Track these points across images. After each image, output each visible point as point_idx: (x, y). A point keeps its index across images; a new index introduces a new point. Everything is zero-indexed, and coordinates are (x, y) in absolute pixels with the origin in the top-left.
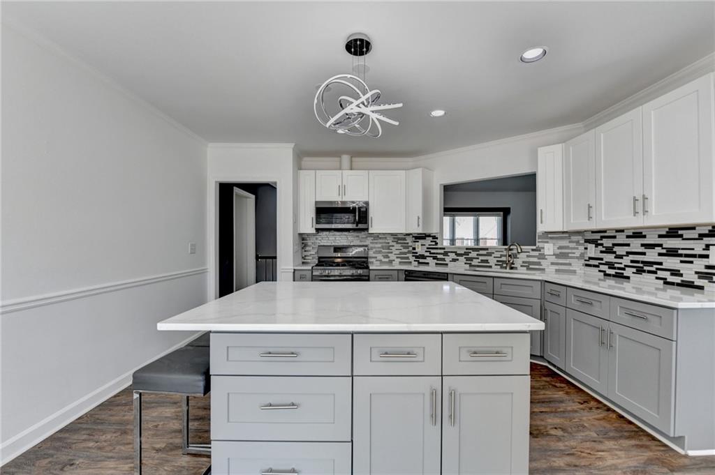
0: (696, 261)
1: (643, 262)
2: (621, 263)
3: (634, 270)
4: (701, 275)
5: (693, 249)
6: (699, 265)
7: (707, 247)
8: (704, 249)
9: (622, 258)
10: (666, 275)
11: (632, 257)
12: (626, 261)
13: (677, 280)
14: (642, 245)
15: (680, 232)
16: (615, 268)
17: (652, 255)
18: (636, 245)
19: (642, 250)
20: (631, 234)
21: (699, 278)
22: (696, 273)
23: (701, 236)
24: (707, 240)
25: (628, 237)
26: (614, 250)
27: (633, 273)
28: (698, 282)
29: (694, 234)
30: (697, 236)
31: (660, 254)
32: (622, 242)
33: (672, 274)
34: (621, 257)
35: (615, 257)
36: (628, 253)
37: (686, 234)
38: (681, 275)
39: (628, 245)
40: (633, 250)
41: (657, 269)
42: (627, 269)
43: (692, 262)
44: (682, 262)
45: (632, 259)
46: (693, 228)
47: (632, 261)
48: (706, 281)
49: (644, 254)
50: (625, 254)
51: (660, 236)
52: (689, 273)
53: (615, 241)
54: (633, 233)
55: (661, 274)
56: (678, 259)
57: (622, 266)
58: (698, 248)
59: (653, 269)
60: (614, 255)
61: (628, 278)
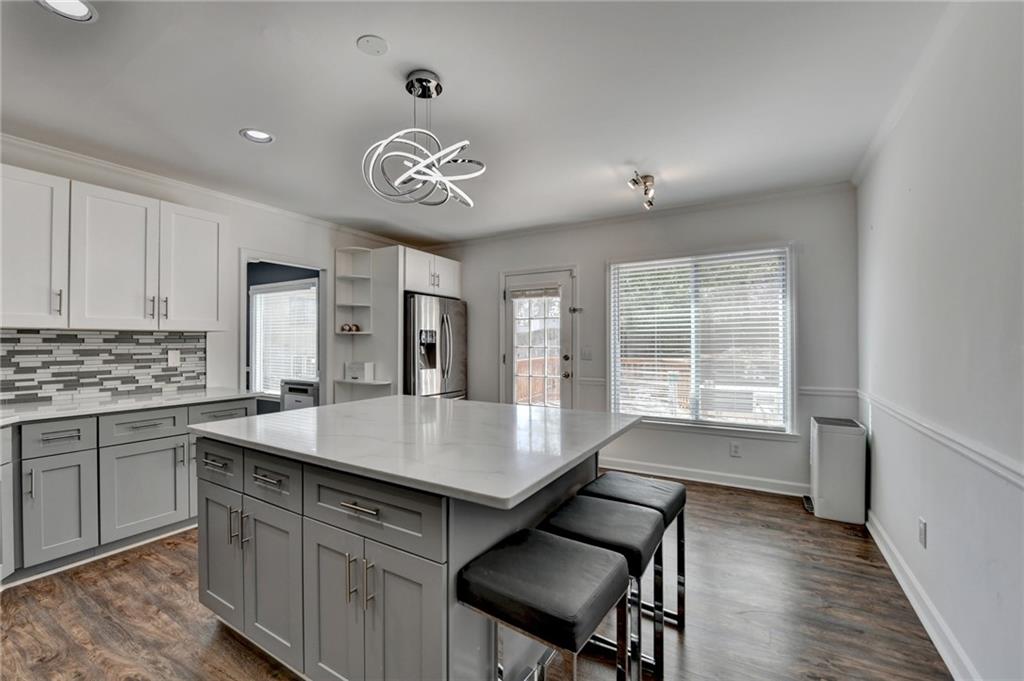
0: (153, 365)
1: (77, 374)
2: (33, 380)
3: (61, 386)
4: (157, 378)
5: (150, 354)
6: (156, 369)
7: (165, 352)
8: (161, 354)
9: (35, 372)
10: (117, 384)
11: (55, 369)
12: (43, 375)
13: (132, 387)
14: (75, 352)
15: (135, 337)
16: (18, 389)
17: (92, 364)
18: (64, 351)
19: (74, 358)
20: (55, 337)
21: (156, 381)
22: (153, 377)
23: (158, 342)
24: (163, 346)
25: (45, 340)
26: (13, 360)
27: (58, 390)
28: (156, 385)
29: (150, 339)
30: (153, 341)
31: (106, 362)
32: (34, 348)
33: (123, 383)
34: (33, 370)
35: (15, 372)
36: (46, 365)
37: (143, 339)
38: (137, 382)
39: (50, 352)
40: (58, 359)
41: (101, 379)
42: (44, 386)
43: (150, 367)
44: (136, 368)
45: (56, 371)
46: (151, 333)
47: (54, 375)
48: (163, 383)
49: (82, 363)
50: (40, 364)
51: (106, 341)
52: (145, 378)
53: (18, 347)
54: (58, 335)
55: (108, 384)
56: (131, 366)
57: (35, 383)
58: (156, 352)
59: (96, 380)
60: (14, 369)
61: (49, 399)
